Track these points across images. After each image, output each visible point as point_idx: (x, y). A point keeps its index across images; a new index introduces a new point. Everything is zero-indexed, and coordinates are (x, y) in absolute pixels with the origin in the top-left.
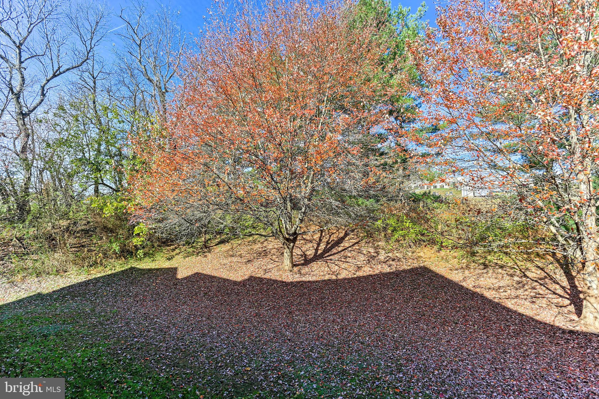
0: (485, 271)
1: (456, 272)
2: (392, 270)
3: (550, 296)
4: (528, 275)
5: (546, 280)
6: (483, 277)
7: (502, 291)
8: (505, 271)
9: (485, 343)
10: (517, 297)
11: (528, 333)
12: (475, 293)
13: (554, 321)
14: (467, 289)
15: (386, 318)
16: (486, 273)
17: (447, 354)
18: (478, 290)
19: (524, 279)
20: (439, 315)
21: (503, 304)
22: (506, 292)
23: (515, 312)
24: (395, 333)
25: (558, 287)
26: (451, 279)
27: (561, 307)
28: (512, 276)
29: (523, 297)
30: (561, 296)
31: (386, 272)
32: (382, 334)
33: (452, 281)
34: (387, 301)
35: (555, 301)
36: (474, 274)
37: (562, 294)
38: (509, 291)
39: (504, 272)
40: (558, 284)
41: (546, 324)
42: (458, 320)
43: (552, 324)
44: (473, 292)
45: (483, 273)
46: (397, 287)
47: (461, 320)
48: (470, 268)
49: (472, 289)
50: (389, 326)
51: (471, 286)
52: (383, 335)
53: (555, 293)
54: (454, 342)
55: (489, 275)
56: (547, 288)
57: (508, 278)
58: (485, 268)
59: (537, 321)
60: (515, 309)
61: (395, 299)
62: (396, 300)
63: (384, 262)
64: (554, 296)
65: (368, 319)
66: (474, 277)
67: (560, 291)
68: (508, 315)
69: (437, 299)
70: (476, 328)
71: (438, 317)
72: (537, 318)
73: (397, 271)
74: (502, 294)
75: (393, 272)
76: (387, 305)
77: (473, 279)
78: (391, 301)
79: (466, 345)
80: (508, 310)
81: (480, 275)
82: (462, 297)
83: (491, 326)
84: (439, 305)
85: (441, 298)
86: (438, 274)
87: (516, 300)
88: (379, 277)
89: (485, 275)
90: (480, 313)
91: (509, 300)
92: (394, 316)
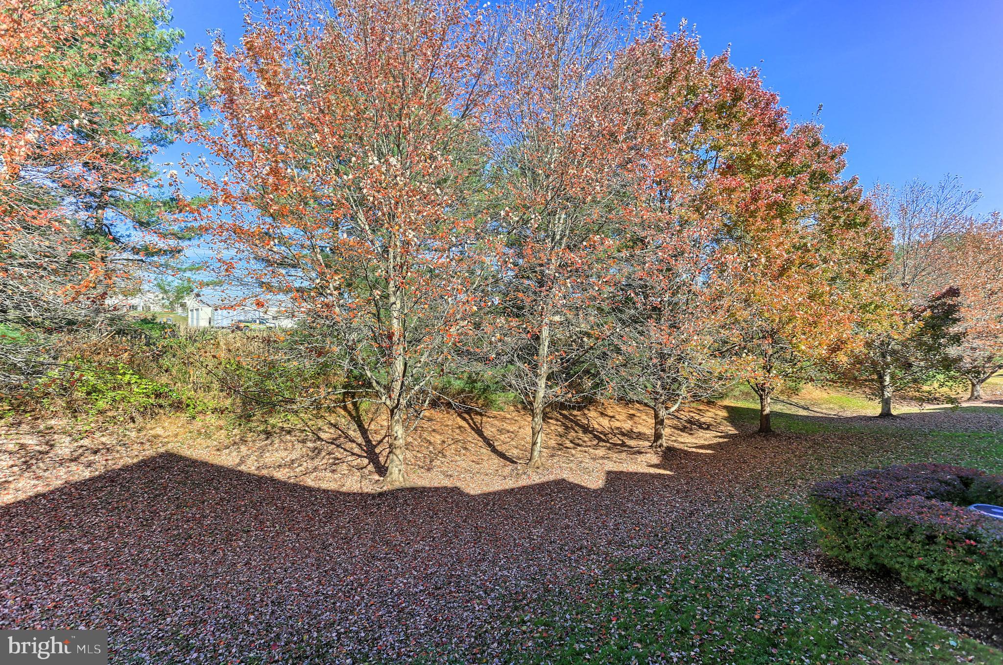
0: (268, 442)
1: (227, 451)
2: (97, 473)
3: (350, 458)
4: (322, 437)
5: (342, 439)
6: (268, 451)
7: (296, 465)
8: (295, 436)
9: (297, 545)
10: (315, 469)
11: (340, 512)
12: (262, 478)
13: (361, 487)
14: (249, 474)
15: (110, 570)
16: (271, 444)
17: (254, 582)
18: (265, 472)
19: (319, 443)
20: (216, 529)
21: (301, 483)
22: (301, 465)
23: (319, 489)
24: (144, 590)
25: (354, 445)
26: (220, 464)
27: (362, 468)
28: (304, 442)
29: (322, 467)
30: (359, 456)
31: (81, 478)
32: (117, 604)
33: (222, 467)
34: (99, 536)
35: (355, 463)
36: (254, 449)
37: (360, 454)
38: (305, 464)
39: (294, 438)
40: (353, 441)
41: (354, 494)
42: (249, 525)
43: (360, 492)
44: (258, 476)
45: (266, 445)
46: (117, 502)
47: (253, 524)
48: (246, 441)
49: (256, 472)
50: (123, 584)
51: (253, 468)
52: (120, 604)
53: (353, 454)
54: (255, 560)
55: (276, 446)
56: (345, 450)
57: (300, 445)
58: (267, 438)
59: (344, 494)
60: (317, 486)
61: (118, 527)
62: (123, 528)
63: (72, 460)
64: (354, 457)
65: (64, 589)
66: (256, 454)
67: (357, 450)
68: (311, 496)
69: (203, 502)
70: (278, 528)
71: (216, 531)
72: (344, 489)
73: (108, 471)
74: (297, 470)
75: (100, 476)
76: (103, 544)
77: (255, 458)
78: (111, 533)
79: (275, 558)
80: (310, 489)
81: (263, 450)
82: (244, 489)
83: (296, 518)
84: (211, 512)
85: (211, 499)
86: (196, 461)
87: (315, 474)
88: (65, 494)
89: (270, 448)
90: (276, 504)
91: (307, 475)
92: (127, 561)
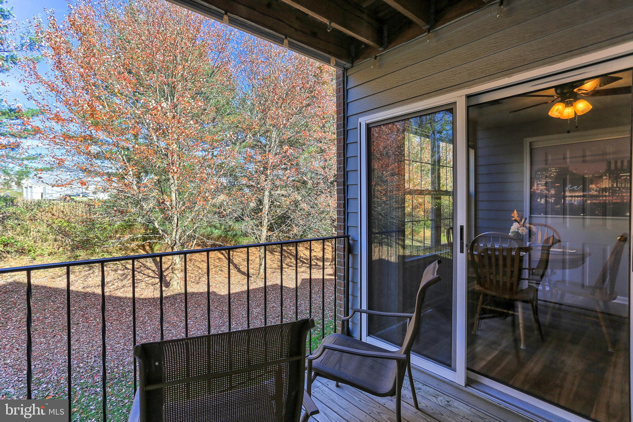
0: (91, 272)
1: (61, 278)
3: (147, 279)
4: (128, 267)
5: (142, 268)
6: (91, 277)
7: (110, 285)
8: (109, 267)
9: (111, 328)
10: (123, 286)
11: (140, 309)
12: (86, 293)
13: (153, 295)
14: (78, 292)
16: (92, 273)
17: (82, 349)
18: (89, 290)
19: (126, 271)
20: (55, 324)
21: (114, 295)
22: (114, 285)
23: (126, 298)
25: (150, 271)
26: (56, 287)
27: (155, 285)
28: (116, 270)
29: (128, 285)
30: (153, 277)
33: (57, 289)
35: (150, 282)
36: (80, 277)
37: (153, 276)
38: (116, 284)
39: (109, 269)
40: (150, 269)
41: (149, 298)
42: (78, 321)
43: (153, 297)
44: (84, 293)
45: (89, 274)
47: (81, 319)
48: (75, 272)
49: (82, 290)
51: (80, 288)
53: (149, 276)
54: (83, 338)
55: (96, 274)
56: (144, 274)
57: (113, 273)
58: (90, 269)
59: (143, 299)
60: (124, 296)
64: (149, 278)
66: (82, 279)
67: (152, 274)
68: (121, 302)
69: (45, 310)
70: (98, 320)
71: (55, 325)
72: (143, 297)
74: (111, 287)
77: (81, 282)
79: (96, 336)
80: (120, 298)
81: (87, 277)
82: (74, 301)
83: (111, 314)
84: (50, 315)
85: (51, 308)
86: (38, 286)
87: (123, 289)
89: (92, 275)
90: (96, 308)
91: (118, 290)
